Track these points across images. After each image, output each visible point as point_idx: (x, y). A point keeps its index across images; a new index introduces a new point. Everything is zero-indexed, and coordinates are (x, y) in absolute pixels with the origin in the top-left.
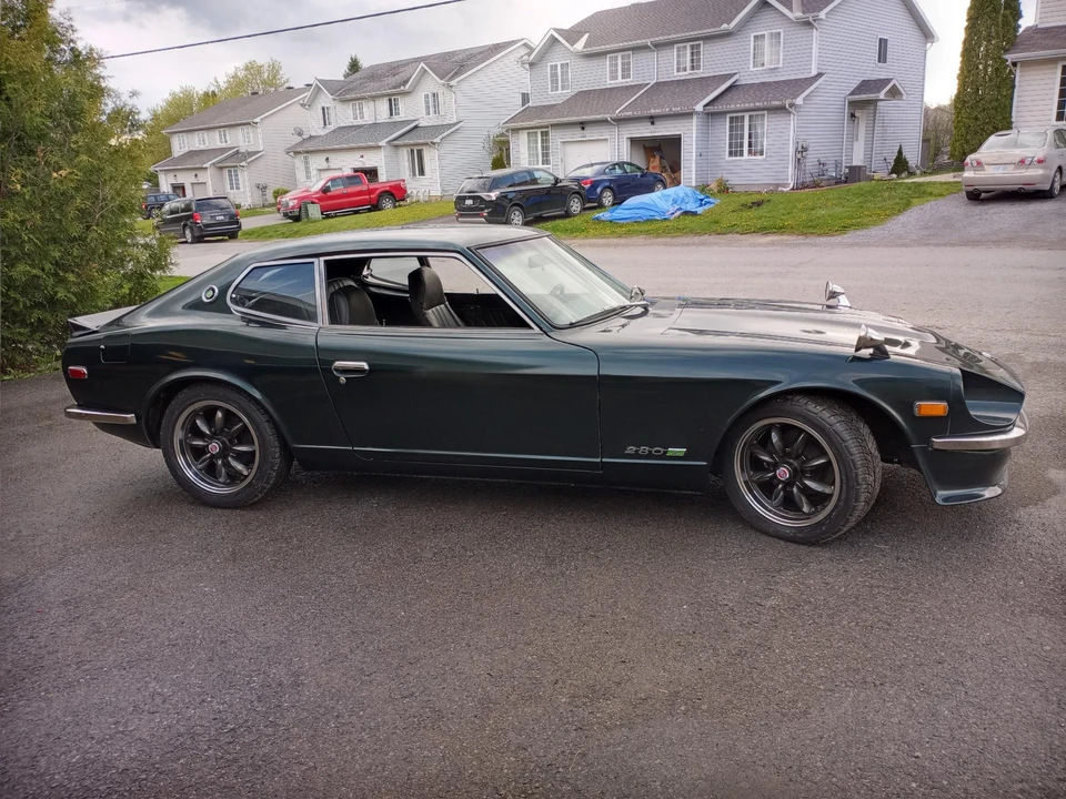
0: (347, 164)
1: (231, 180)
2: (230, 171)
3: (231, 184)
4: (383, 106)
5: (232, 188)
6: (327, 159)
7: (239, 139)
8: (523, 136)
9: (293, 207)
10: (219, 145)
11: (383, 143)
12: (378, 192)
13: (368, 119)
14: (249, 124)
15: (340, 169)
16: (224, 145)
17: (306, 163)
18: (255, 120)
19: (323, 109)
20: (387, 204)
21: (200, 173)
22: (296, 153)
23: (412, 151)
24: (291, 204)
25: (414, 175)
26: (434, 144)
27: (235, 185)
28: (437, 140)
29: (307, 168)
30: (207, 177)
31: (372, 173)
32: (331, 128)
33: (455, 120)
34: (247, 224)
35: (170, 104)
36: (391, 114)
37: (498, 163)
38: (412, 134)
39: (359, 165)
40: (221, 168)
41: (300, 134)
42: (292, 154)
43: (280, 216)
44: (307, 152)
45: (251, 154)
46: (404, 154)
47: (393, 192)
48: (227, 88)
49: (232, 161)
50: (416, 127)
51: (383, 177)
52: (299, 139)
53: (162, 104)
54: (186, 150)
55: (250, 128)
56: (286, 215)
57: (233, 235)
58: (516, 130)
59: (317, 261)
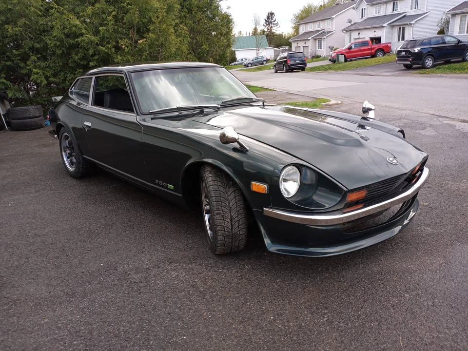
0: (367, 35)
1: (319, 44)
2: (319, 41)
3: (319, 46)
4: (390, 6)
5: (319, 48)
6: (359, 33)
7: (325, 26)
8: (458, 19)
9: (334, 57)
10: (317, 29)
11: (385, 25)
12: (376, 49)
13: (382, 13)
14: (330, 18)
15: (364, 38)
16: (319, 29)
17: (350, 36)
18: (333, 17)
19: (362, 9)
20: (380, 55)
21: (307, 42)
22: (347, 31)
23: (400, 28)
24: (333, 55)
25: (399, 40)
26: (411, 24)
27: (320, 47)
28: (413, 22)
29: (350, 38)
30: (309, 44)
31: (378, 40)
32: (364, 18)
33: (425, 12)
34: (309, 65)
35: (302, 12)
36: (393, 10)
37: (441, 32)
38: (402, 20)
39: (373, 36)
40: (316, 39)
41: (350, 22)
42: (345, 32)
43: (328, 61)
44: (351, 31)
45: (329, 32)
46: (396, 30)
47: (384, 49)
48: (327, 3)
49: (320, 36)
50: (405, 16)
51: (383, 41)
52: (350, 24)
53: (299, 11)
54: (304, 32)
55: (329, 21)
56: (330, 60)
57: (303, 69)
58: (454, 15)
59: (94, 77)
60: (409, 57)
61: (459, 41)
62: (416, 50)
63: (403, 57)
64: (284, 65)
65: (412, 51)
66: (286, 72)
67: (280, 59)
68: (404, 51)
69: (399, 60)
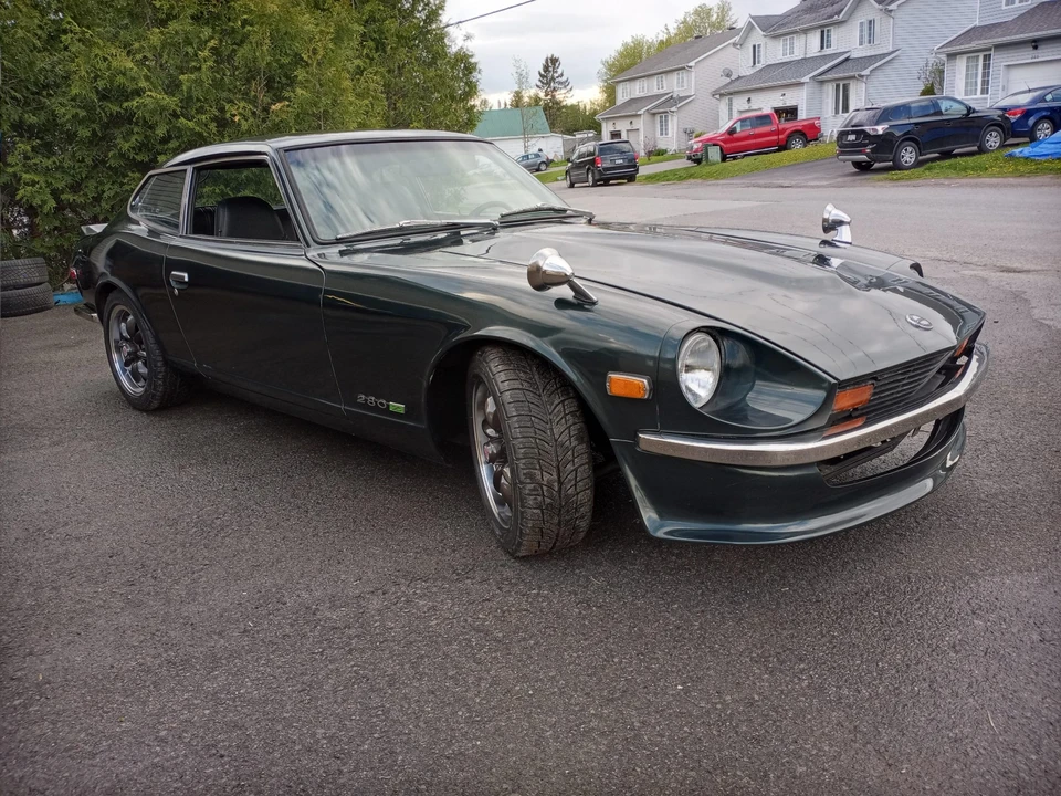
0: (766, 103)
1: (662, 126)
2: (661, 117)
3: (662, 130)
4: (814, 40)
5: (662, 134)
6: (749, 99)
7: (672, 85)
8: (961, 63)
9: (697, 150)
10: (655, 91)
11: (806, 79)
12: (787, 132)
13: (798, 55)
14: (684, 68)
15: (760, 109)
16: (661, 91)
17: (730, 105)
18: (690, 64)
19: (754, 47)
20: (797, 145)
21: (634, 120)
22: (722, 95)
23: (838, 86)
24: (695, 147)
25: (837, 112)
26: (862, 76)
27: (664, 131)
28: (866, 72)
29: (730, 110)
30: (640, 124)
31: (791, 112)
32: (759, 66)
33: (891, 49)
34: (643, 171)
35: (622, 55)
36: (822, 47)
37: (928, 91)
38: (841, 67)
39: (780, 104)
40: (654, 114)
41: (728, 76)
42: (718, 96)
43: (685, 160)
44: (731, 94)
45: (682, 99)
46: (830, 89)
47: (805, 131)
48: (676, 35)
49: (663, 107)
50: (847, 59)
51: (802, 115)
52: (728, 80)
53: (614, 54)
54: (627, 99)
55: (684, 74)
56: (689, 158)
57: (631, 178)
58: (952, 56)
59: (190, 169)
60: (866, 145)
61: (970, 110)
62: (880, 129)
63: (852, 145)
64: (589, 169)
65: (872, 133)
66: (593, 186)
67: (580, 157)
68: (853, 132)
69: (842, 153)
